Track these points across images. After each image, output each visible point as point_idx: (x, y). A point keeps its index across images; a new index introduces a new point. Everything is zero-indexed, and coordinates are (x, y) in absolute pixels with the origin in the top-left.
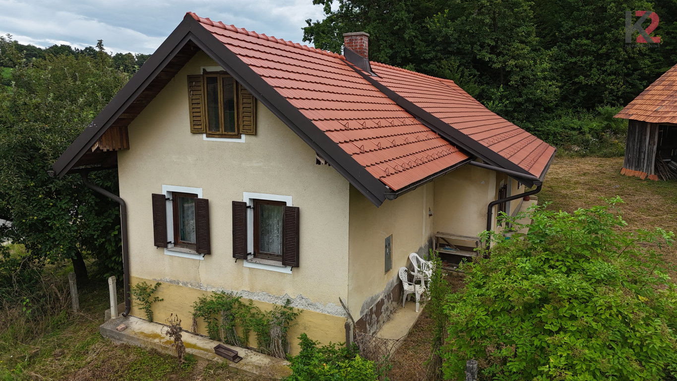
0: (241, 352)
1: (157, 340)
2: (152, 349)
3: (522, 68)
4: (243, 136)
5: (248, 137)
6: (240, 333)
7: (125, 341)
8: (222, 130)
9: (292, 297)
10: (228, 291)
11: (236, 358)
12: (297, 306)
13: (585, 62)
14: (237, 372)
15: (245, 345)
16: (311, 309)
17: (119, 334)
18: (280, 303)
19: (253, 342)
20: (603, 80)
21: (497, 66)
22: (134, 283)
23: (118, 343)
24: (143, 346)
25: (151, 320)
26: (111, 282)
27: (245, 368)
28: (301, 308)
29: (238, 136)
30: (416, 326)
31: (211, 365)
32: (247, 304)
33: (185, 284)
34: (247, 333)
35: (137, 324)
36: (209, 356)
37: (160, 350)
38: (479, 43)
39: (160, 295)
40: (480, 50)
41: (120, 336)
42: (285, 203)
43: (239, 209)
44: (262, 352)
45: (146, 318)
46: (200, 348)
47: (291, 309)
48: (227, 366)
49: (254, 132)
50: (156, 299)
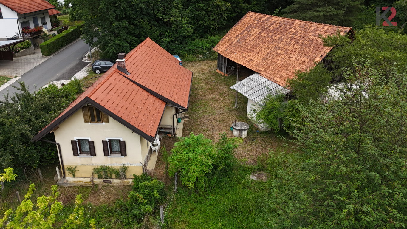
0: (111, 180)
1: (81, 183)
2: (81, 186)
3: (176, 21)
4: (104, 123)
5: (106, 123)
6: (109, 175)
7: (69, 185)
8: (96, 121)
9: (125, 163)
10: (103, 164)
11: (111, 182)
12: (127, 165)
13: (202, 14)
14: (112, 186)
15: (111, 178)
16: (131, 165)
17: (66, 184)
18: (122, 165)
19: (114, 176)
20: (210, 23)
21: (166, 20)
22: (65, 167)
23: (67, 186)
24: (76, 185)
25: (74, 177)
26: (57, 169)
27: (114, 184)
28: (128, 166)
29: (102, 123)
30: (157, 160)
31: (103, 186)
32: (111, 167)
33: (87, 165)
34: (111, 175)
35: (70, 179)
36: (102, 183)
37: (83, 185)
38: (156, 9)
39: (77, 169)
40: (158, 13)
41: (67, 184)
42: (120, 140)
43: (104, 143)
44: (117, 179)
45: (72, 176)
46: (97, 182)
47: (125, 167)
48: (109, 185)
49: (108, 121)
50: (76, 171)
